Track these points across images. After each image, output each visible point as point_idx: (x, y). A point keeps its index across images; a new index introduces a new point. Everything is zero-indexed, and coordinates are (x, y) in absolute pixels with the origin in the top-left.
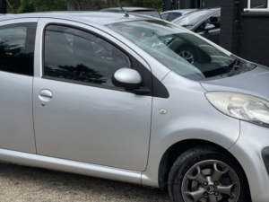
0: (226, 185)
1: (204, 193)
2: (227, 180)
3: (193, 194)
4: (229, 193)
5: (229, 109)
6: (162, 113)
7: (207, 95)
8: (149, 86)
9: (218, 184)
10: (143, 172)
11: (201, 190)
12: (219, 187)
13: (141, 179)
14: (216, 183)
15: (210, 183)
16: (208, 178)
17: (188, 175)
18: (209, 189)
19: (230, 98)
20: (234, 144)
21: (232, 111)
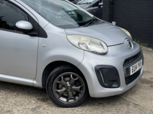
0: (77, 86)
1: (65, 91)
2: (78, 83)
3: (59, 91)
4: (79, 91)
5: (79, 44)
6: (44, 46)
7: (68, 36)
8: (37, 31)
9: (73, 86)
10: (34, 79)
11: (64, 89)
12: (73, 87)
13: (33, 83)
14: (72, 85)
15: (69, 85)
16: (68, 82)
17: (56, 81)
18: (68, 88)
19: (80, 38)
20: (80, 64)
21: (81, 45)
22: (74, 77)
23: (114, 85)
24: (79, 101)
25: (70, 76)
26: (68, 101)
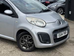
1: (25, 44)
2: (31, 41)
3: (22, 43)
6: (17, 22)
7: (27, 18)
8: (14, 15)
9: (29, 42)
10: (13, 37)
11: (25, 43)
13: (13, 39)
14: (28, 41)
15: (27, 41)
16: (26, 40)
18: (26, 43)
19: (32, 19)
20: (30, 31)
21: (32, 22)
22: (29, 37)
23: (47, 43)
24: (32, 49)
25: (27, 37)
26: (26, 48)
